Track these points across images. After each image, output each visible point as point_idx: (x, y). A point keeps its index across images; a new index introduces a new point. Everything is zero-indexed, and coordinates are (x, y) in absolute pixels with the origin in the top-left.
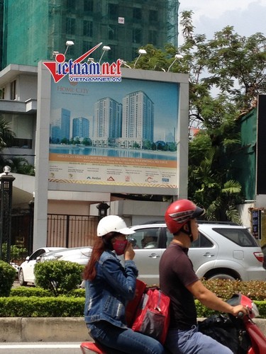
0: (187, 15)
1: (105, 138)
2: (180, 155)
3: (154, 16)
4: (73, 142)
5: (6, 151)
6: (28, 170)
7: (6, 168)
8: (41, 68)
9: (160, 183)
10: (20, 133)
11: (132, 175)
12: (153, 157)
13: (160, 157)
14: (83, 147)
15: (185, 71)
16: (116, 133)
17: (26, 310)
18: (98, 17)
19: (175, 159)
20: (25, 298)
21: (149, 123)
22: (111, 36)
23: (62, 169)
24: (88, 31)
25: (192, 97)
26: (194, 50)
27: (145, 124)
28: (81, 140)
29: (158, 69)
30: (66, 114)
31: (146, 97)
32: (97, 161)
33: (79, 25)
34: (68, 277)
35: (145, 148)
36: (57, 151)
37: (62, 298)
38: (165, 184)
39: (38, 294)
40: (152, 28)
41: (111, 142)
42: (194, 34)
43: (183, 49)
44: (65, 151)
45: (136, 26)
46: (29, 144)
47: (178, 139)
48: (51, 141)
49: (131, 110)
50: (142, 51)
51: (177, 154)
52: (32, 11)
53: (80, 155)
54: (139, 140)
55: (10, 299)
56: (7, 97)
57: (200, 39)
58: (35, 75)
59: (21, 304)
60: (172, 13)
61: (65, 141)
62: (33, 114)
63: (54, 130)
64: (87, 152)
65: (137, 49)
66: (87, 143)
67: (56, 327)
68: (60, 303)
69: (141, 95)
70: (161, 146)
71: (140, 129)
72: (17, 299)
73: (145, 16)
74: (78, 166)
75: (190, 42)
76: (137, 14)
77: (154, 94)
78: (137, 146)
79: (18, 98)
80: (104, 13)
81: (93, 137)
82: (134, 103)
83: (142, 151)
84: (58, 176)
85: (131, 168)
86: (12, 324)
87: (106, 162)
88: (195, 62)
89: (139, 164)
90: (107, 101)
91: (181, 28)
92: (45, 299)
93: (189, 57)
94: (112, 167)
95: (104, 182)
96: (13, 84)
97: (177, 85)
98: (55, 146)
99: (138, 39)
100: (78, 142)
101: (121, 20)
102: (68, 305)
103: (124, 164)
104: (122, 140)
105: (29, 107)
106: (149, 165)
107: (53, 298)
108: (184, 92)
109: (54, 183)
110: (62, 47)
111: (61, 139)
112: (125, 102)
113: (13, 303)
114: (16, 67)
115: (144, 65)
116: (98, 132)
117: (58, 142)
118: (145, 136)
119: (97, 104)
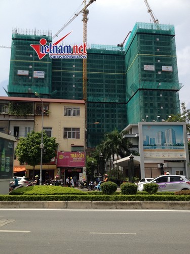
0: (183, 104)
1: (161, 144)
2: (185, 147)
3: (172, 105)
4: (150, 145)
5: (131, 149)
6: (137, 154)
7: (131, 154)
8: (140, 124)
9: (180, 157)
10: (134, 143)
11: (170, 155)
12: (176, 148)
13: (179, 148)
15: (184, 121)
16: (164, 142)
17: (142, 199)
18: (155, 107)
19: (184, 149)
20: (141, 195)
21: (174, 138)
22: (159, 112)
23: (148, 154)
24: (152, 112)
25: (188, 129)
26: (186, 114)
27: (173, 138)
29: (175, 121)
30: (148, 137)
31: (172, 130)
32: (158, 151)
33: (149, 110)
34: (154, 188)
35: (173, 146)
36: (146, 148)
37: (153, 195)
38: (181, 157)
39: (145, 194)
40: (172, 109)
41: (162, 145)
42: (186, 109)
43: (183, 114)
44: (148, 148)
45: (167, 109)
46: (137, 146)
47: (184, 142)
48: (144, 145)
49: (168, 134)
50: (170, 116)
51: (184, 147)
52: (135, 108)
53: (153, 149)
54: (171, 143)
55: (137, 195)
56: (130, 133)
57: (188, 111)
58: (138, 126)
59: (140, 197)
60: (178, 104)
61: (148, 145)
62: (137, 138)
63: (144, 142)
64: (155, 148)
65: (168, 116)
66: (155, 145)
67: (152, 204)
68: (152, 197)
69: (170, 130)
70: (179, 145)
71: (171, 140)
72: (139, 195)
73: (169, 106)
74: (153, 153)
75: (185, 112)
76: (167, 105)
77: (174, 129)
78: (171, 145)
79: (133, 133)
80: (156, 106)
81: (157, 144)
82: (169, 132)
84: (147, 156)
85: (169, 152)
86: (138, 203)
87: (161, 151)
88: (187, 118)
89: (172, 151)
90: (160, 132)
91: (181, 108)
92: (147, 195)
93: (185, 117)
94: (163, 152)
95: (161, 157)
96: (131, 129)
97: (182, 125)
98: (145, 147)
99: (167, 112)
100: (152, 145)
101: (162, 108)
102: (155, 197)
103: (167, 151)
104: (166, 144)
105: (136, 136)
106: (176, 151)
107: (150, 195)
108: (185, 127)
109: (146, 158)
110: (145, 118)
112: (166, 132)
113: (138, 197)
114: (132, 125)
115: (171, 120)
116: (158, 142)
117: (146, 145)
118: (173, 142)
119: (157, 133)
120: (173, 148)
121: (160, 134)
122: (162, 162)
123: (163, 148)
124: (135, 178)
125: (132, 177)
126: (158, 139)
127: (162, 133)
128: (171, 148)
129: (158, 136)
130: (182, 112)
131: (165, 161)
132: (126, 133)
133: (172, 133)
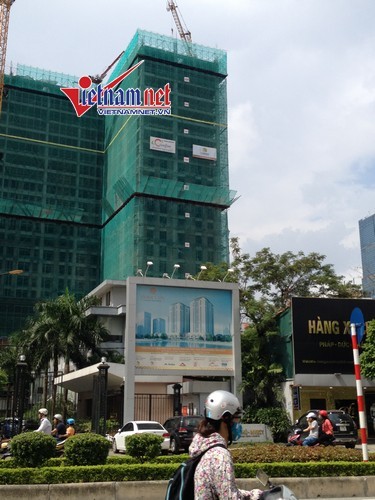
0: (234, 240)
1: (178, 333)
2: (234, 345)
3: (211, 241)
4: (153, 337)
5: (104, 345)
6: (119, 360)
7: (103, 359)
8: (130, 283)
9: (221, 367)
10: (114, 331)
11: (199, 362)
12: (214, 347)
13: (220, 347)
14: (161, 341)
15: (236, 281)
16: (185, 329)
17: (118, 476)
18: (170, 243)
19: (231, 348)
20: (117, 466)
21: (210, 321)
22: (180, 256)
23: (145, 358)
24: (163, 253)
25: (242, 301)
26: (241, 266)
27: (207, 322)
28: (160, 335)
29: (215, 280)
30: (148, 316)
31: (208, 301)
32: (171, 351)
33: (157, 249)
34: (151, 447)
35: (207, 340)
36: (141, 344)
37: (147, 465)
38: (224, 368)
39: (128, 461)
40: (210, 250)
41: (182, 336)
42: (241, 253)
43: (234, 265)
44: (147, 344)
45: (198, 248)
46: (120, 339)
47: (232, 333)
48: (137, 337)
49: (196, 311)
50: (203, 267)
51: (233, 344)
52: (122, 240)
53: (159, 347)
54: (203, 334)
55: (106, 466)
56: (104, 304)
57: (245, 257)
58: (125, 287)
59: (115, 471)
60: (224, 238)
61: (147, 337)
62: (123, 316)
63: (139, 328)
64: (164, 344)
65: (200, 266)
66: (164, 337)
67: (143, 489)
68: (145, 469)
69: (203, 300)
70: (220, 338)
71: (204, 325)
72: (112, 466)
73: (205, 241)
74: (158, 356)
75: (238, 261)
76: (199, 240)
77: (212, 298)
78: (201, 338)
79: (112, 305)
80: (175, 239)
81: (169, 333)
82: (198, 306)
83: (206, 343)
84: (143, 363)
85: (197, 356)
86: (107, 487)
87: (179, 352)
88: (242, 274)
89: (204, 353)
90: (178, 305)
91: (231, 250)
92: (133, 466)
93: (237, 271)
94: (183, 355)
95: (177, 367)
96: (108, 295)
97: (230, 292)
98: (140, 340)
99: (200, 257)
100: (157, 337)
101: (187, 245)
102: (152, 470)
103: (192, 352)
104: (190, 334)
105: (120, 311)
106: (211, 353)
107: (140, 465)
108: (236, 297)
109: (140, 370)
110: (144, 266)
111: (144, 334)
112: (191, 305)
113: (108, 469)
114: (110, 282)
115: (205, 277)
116: (172, 329)
117: (141, 337)
118: (207, 331)
119: (171, 308)
120: (208, 346)
121: (178, 310)
122: (179, 380)
123: (182, 345)
124: (109, 422)
125: (101, 420)
126: (174, 321)
127: (183, 307)
128: (202, 345)
129: (174, 314)
130: (232, 259)
131: (186, 378)
132: (95, 302)
133: (207, 308)
